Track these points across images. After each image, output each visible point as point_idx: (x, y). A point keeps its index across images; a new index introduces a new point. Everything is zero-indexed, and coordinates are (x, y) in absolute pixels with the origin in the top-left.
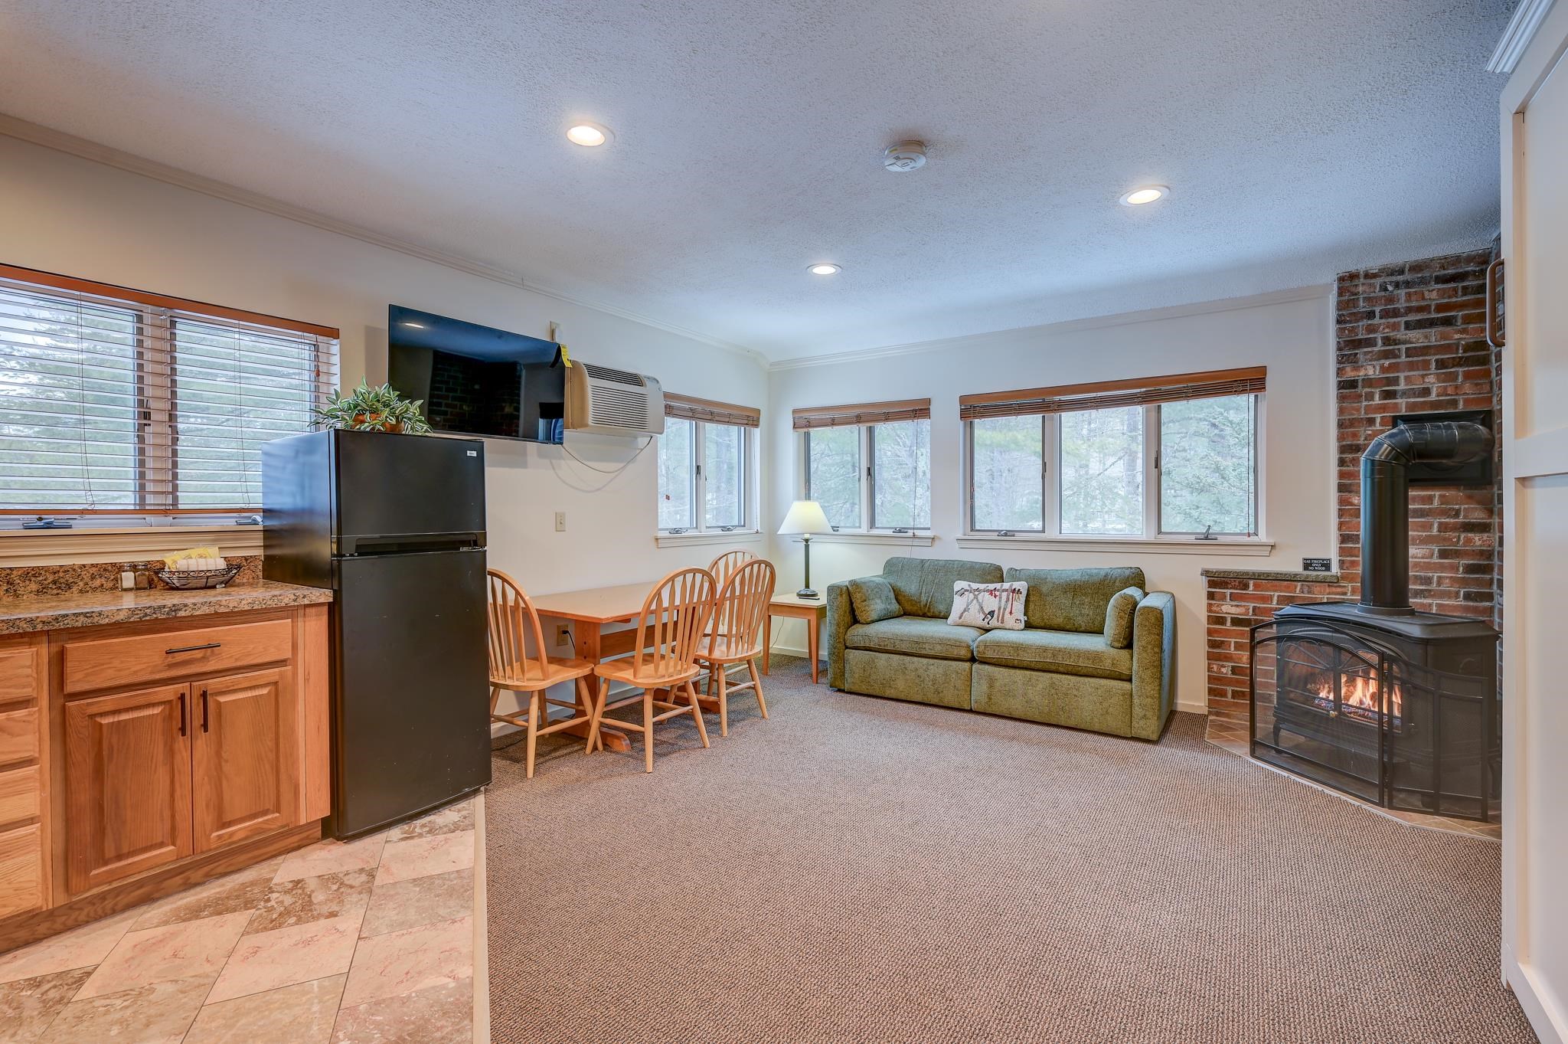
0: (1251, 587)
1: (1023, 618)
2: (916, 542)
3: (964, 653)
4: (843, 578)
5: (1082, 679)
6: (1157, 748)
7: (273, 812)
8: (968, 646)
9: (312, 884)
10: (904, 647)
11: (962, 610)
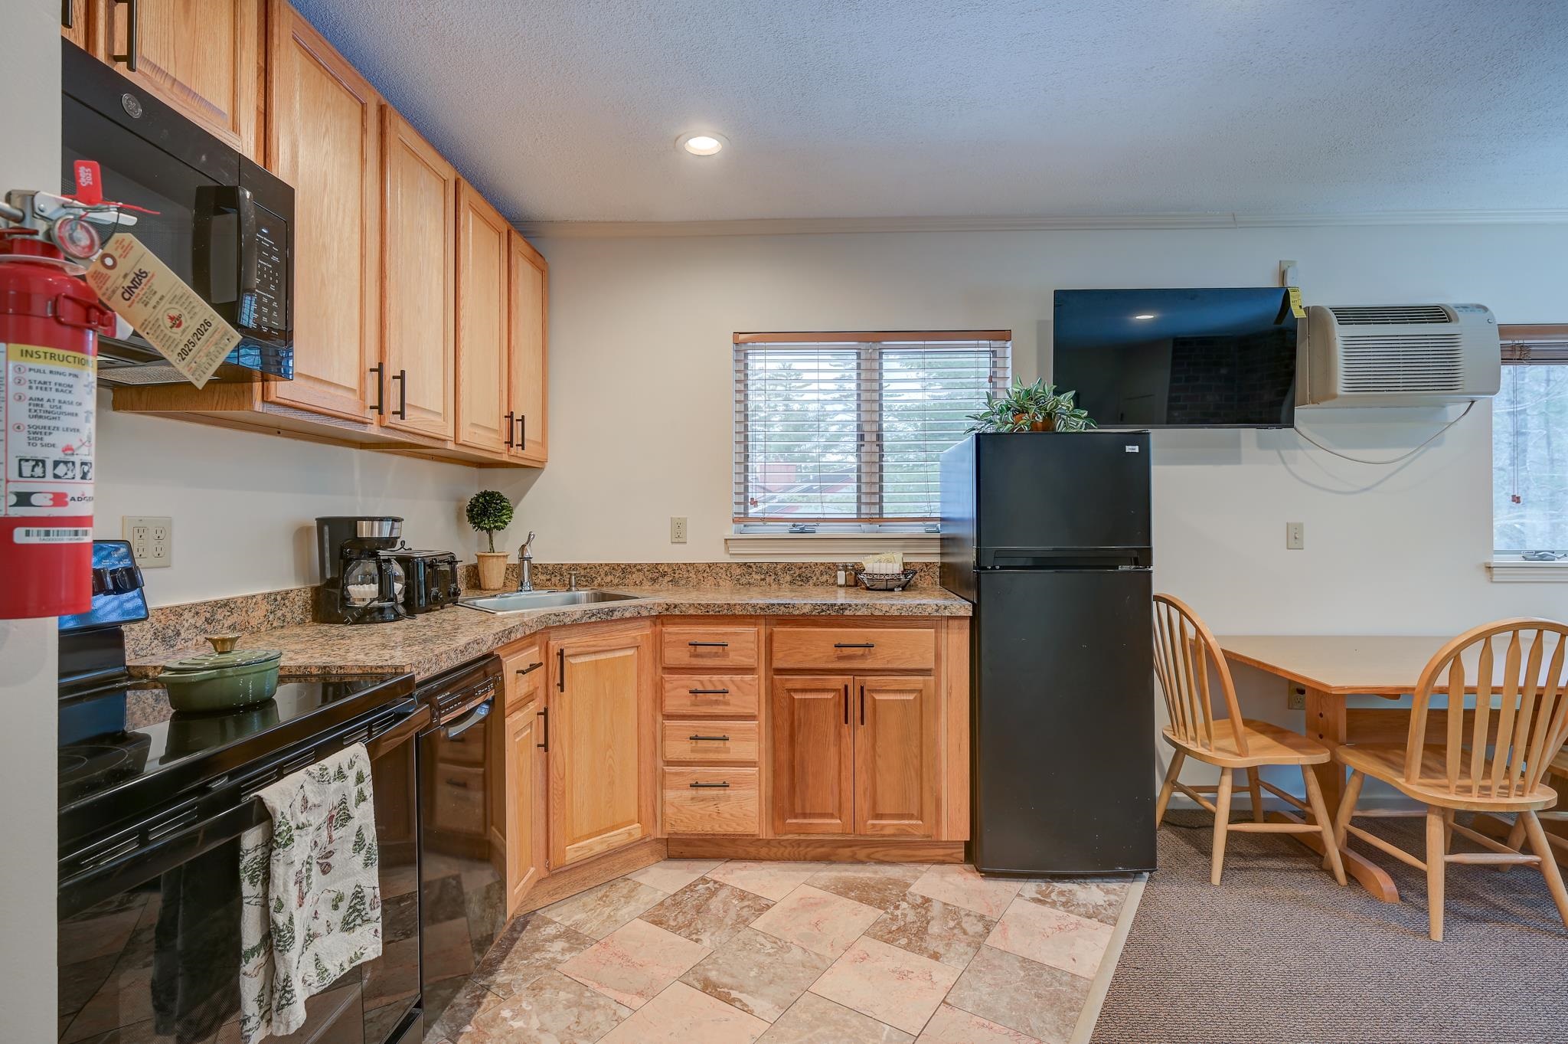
7: (917, 819)
9: (936, 910)
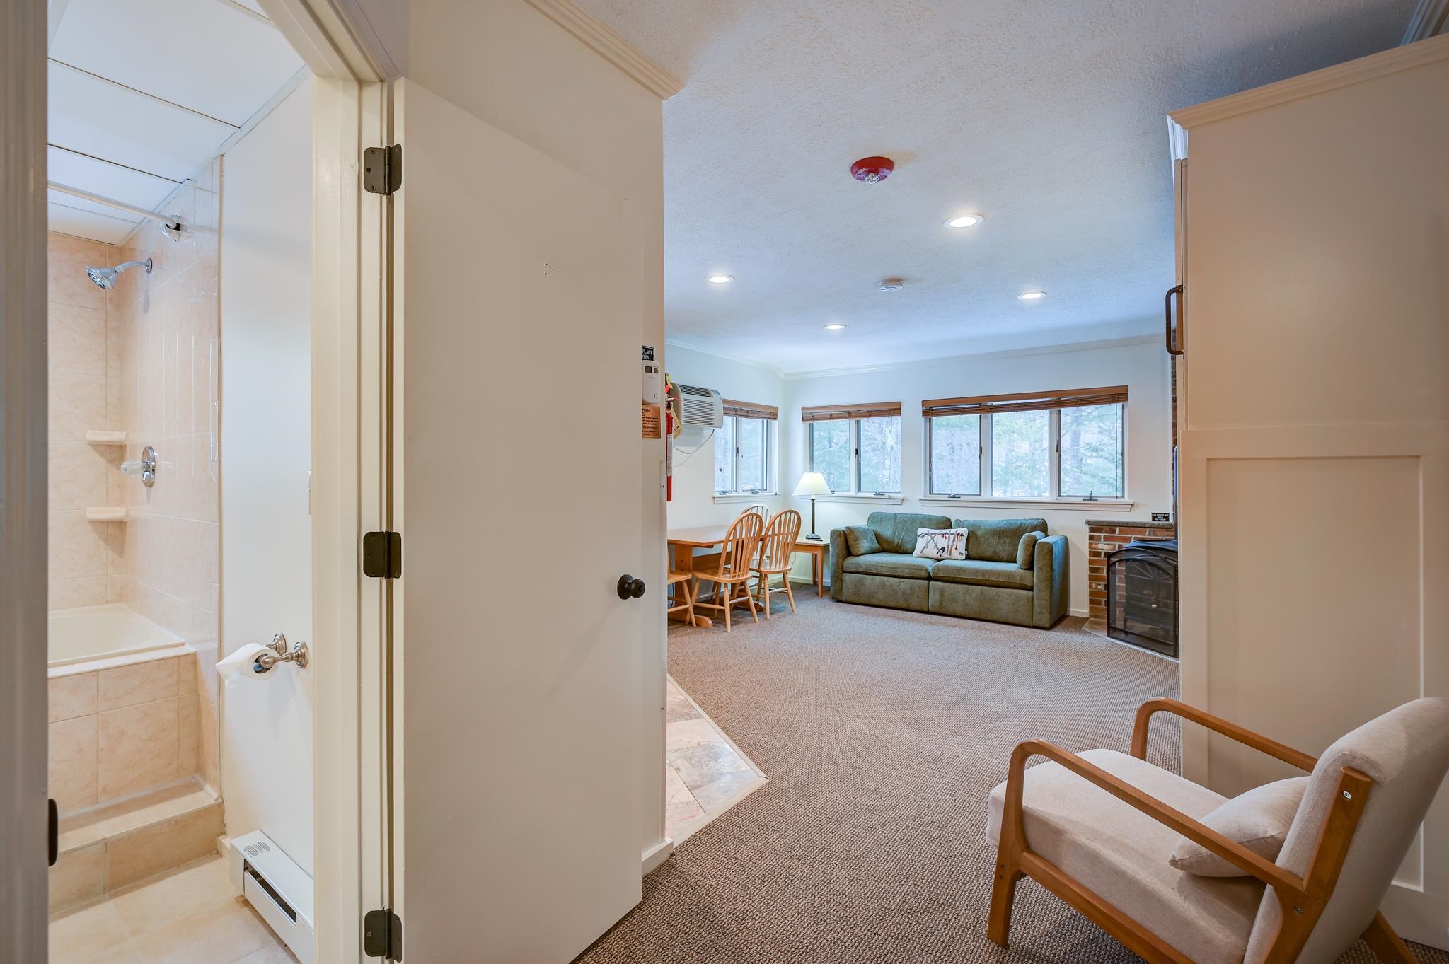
0: (1117, 532)
1: (965, 552)
2: (891, 502)
3: (923, 574)
4: (841, 525)
5: (1001, 589)
6: (1049, 632)
8: (927, 570)
10: (884, 571)
11: (923, 547)
